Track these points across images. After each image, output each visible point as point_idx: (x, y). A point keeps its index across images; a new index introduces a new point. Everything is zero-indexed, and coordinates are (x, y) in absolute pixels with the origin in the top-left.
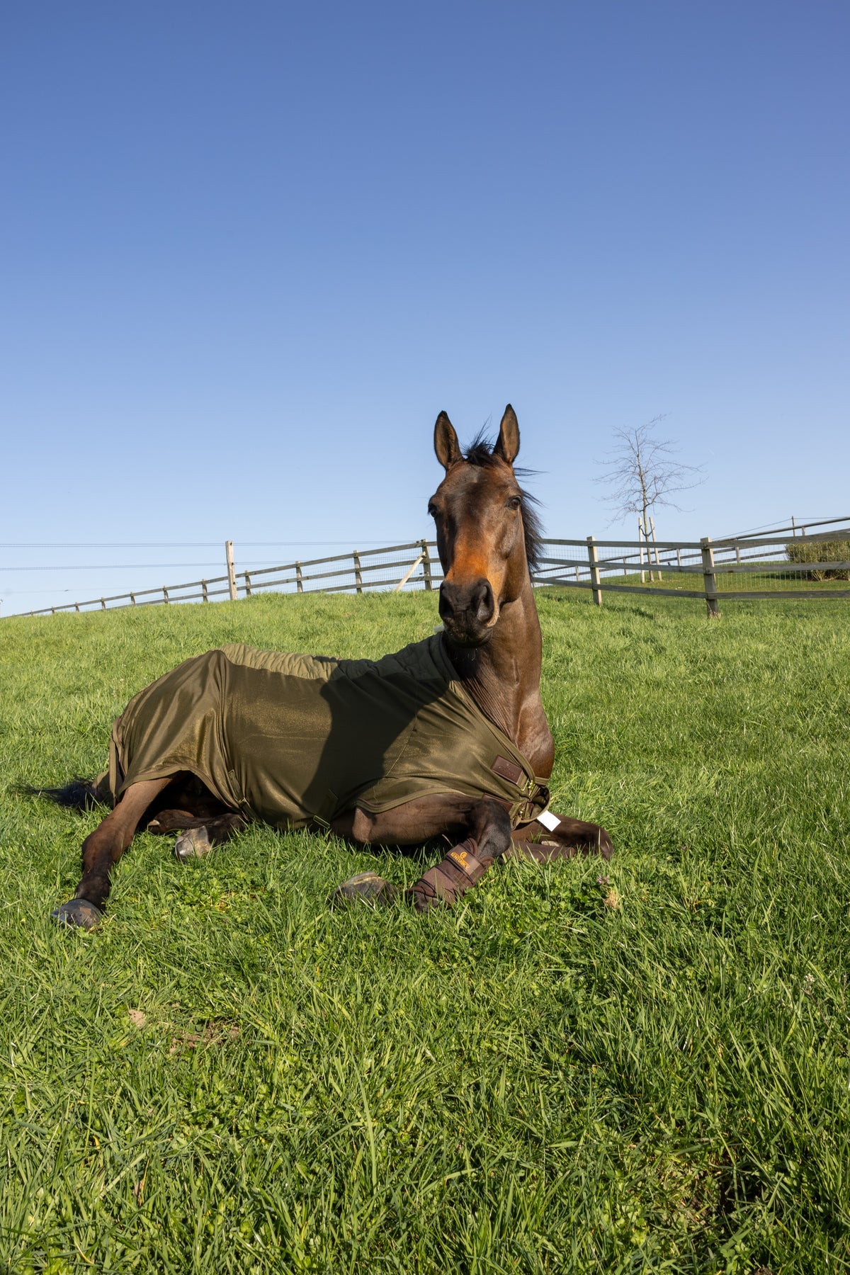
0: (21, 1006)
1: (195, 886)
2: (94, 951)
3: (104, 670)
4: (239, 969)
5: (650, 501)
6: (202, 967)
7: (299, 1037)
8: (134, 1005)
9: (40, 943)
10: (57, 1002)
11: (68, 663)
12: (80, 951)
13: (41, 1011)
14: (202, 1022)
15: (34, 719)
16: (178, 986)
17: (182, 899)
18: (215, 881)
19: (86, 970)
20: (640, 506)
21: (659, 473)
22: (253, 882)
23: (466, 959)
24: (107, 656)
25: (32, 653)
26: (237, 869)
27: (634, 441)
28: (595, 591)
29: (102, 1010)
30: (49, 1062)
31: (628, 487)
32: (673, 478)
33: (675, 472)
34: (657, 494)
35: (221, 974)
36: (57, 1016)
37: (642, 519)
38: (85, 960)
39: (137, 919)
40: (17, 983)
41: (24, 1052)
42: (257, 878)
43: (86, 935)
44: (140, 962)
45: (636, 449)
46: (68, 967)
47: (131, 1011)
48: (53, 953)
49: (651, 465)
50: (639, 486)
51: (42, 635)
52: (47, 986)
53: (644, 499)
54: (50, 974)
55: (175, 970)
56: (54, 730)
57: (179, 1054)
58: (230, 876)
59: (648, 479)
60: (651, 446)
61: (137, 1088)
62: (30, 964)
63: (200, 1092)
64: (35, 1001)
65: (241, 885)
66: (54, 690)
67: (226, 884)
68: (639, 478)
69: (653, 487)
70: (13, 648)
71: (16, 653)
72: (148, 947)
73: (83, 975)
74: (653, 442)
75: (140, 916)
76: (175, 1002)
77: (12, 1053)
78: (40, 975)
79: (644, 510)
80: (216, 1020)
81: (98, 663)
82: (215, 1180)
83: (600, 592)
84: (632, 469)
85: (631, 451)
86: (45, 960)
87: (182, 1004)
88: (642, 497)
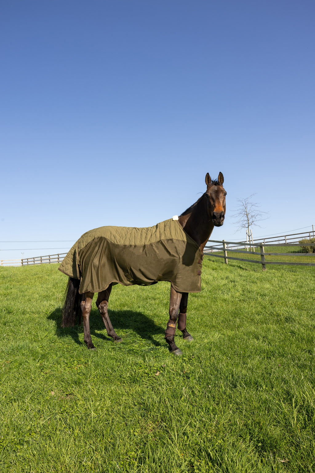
0: (28, 390)
1: (70, 363)
2: (45, 378)
3: (55, 288)
4: (76, 383)
5: (250, 224)
6: (68, 383)
7: (85, 398)
8: (52, 391)
9: (32, 376)
10: (36, 389)
11: (45, 286)
12: (41, 378)
13: (32, 391)
14: (67, 395)
15: (33, 309)
16: (62, 387)
17: (67, 366)
18: (76, 362)
19: (42, 382)
20: (247, 226)
21: (253, 214)
22: (85, 362)
23: (127, 383)
24: (57, 283)
25: (33, 281)
26: (82, 359)
27: (244, 203)
28: (225, 259)
29: (45, 391)
30: (33, 401)
31: (242, 219)
32: (258, 216)
33: (259, 214)
34: (253, 222)
35: (72, 384)
36: (36, 392)
37: (247, 231)
38: (42, 380)
39: (55, 371)
40: (27, 385)
41: (28, 399)
42: (86, 361)
43: (43, 374)
44: (55, 381)
45: (245, 206)
46: (38, 381)
47: (51, 392)
48: (35, 378)
49: (250, 212)
50: (246, 219)
51: (37, 274)
52: (34, 386)
53: (248, 223)
54: (34, 383)
55: (62, 383)
56: (39, 313)
57: (60, 401)
58: (80, 361)
59: (250, 216)
60: (250, 204)
61: (51, 406)
62: (30, 380)
63: (63, 407)
64: (31, 389)
65: (82, 363)
66: (40, 296)
67: (78, 362)
68: (246, 216)
69: (251, 219)
70: (27, 279)
71: (29, 281)
72: (57, 378)
73: (42, 383)
74: (251, 203)
75: (56, 370)
76: (61, 390)
77: (26, 399)
78: (32, 383)
79: (248, 227)
80: (69, 394)
81: (54, 286)
82: (63, 422)
83: (227, 259)
84: (244, 213)
85: (243, 206)
86: (33, 380)
87: (63, 391)
88: (247, 223)
